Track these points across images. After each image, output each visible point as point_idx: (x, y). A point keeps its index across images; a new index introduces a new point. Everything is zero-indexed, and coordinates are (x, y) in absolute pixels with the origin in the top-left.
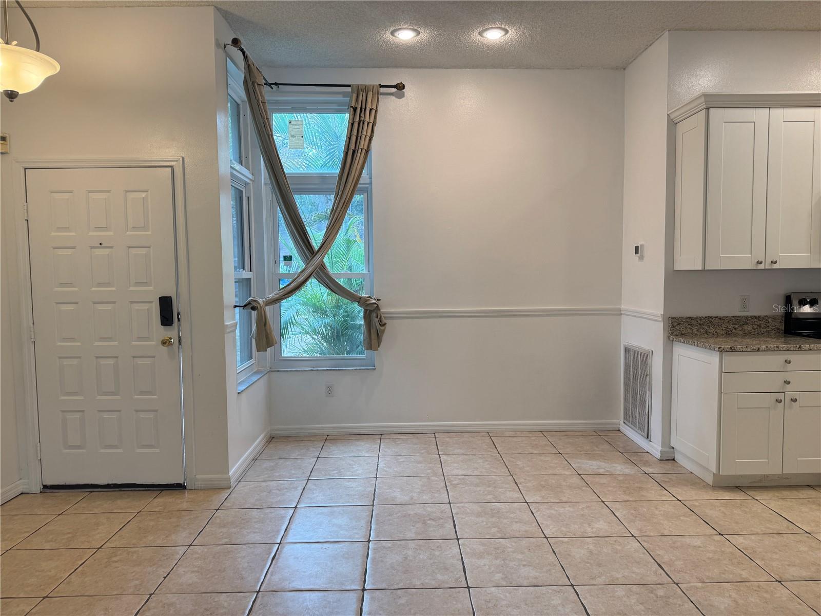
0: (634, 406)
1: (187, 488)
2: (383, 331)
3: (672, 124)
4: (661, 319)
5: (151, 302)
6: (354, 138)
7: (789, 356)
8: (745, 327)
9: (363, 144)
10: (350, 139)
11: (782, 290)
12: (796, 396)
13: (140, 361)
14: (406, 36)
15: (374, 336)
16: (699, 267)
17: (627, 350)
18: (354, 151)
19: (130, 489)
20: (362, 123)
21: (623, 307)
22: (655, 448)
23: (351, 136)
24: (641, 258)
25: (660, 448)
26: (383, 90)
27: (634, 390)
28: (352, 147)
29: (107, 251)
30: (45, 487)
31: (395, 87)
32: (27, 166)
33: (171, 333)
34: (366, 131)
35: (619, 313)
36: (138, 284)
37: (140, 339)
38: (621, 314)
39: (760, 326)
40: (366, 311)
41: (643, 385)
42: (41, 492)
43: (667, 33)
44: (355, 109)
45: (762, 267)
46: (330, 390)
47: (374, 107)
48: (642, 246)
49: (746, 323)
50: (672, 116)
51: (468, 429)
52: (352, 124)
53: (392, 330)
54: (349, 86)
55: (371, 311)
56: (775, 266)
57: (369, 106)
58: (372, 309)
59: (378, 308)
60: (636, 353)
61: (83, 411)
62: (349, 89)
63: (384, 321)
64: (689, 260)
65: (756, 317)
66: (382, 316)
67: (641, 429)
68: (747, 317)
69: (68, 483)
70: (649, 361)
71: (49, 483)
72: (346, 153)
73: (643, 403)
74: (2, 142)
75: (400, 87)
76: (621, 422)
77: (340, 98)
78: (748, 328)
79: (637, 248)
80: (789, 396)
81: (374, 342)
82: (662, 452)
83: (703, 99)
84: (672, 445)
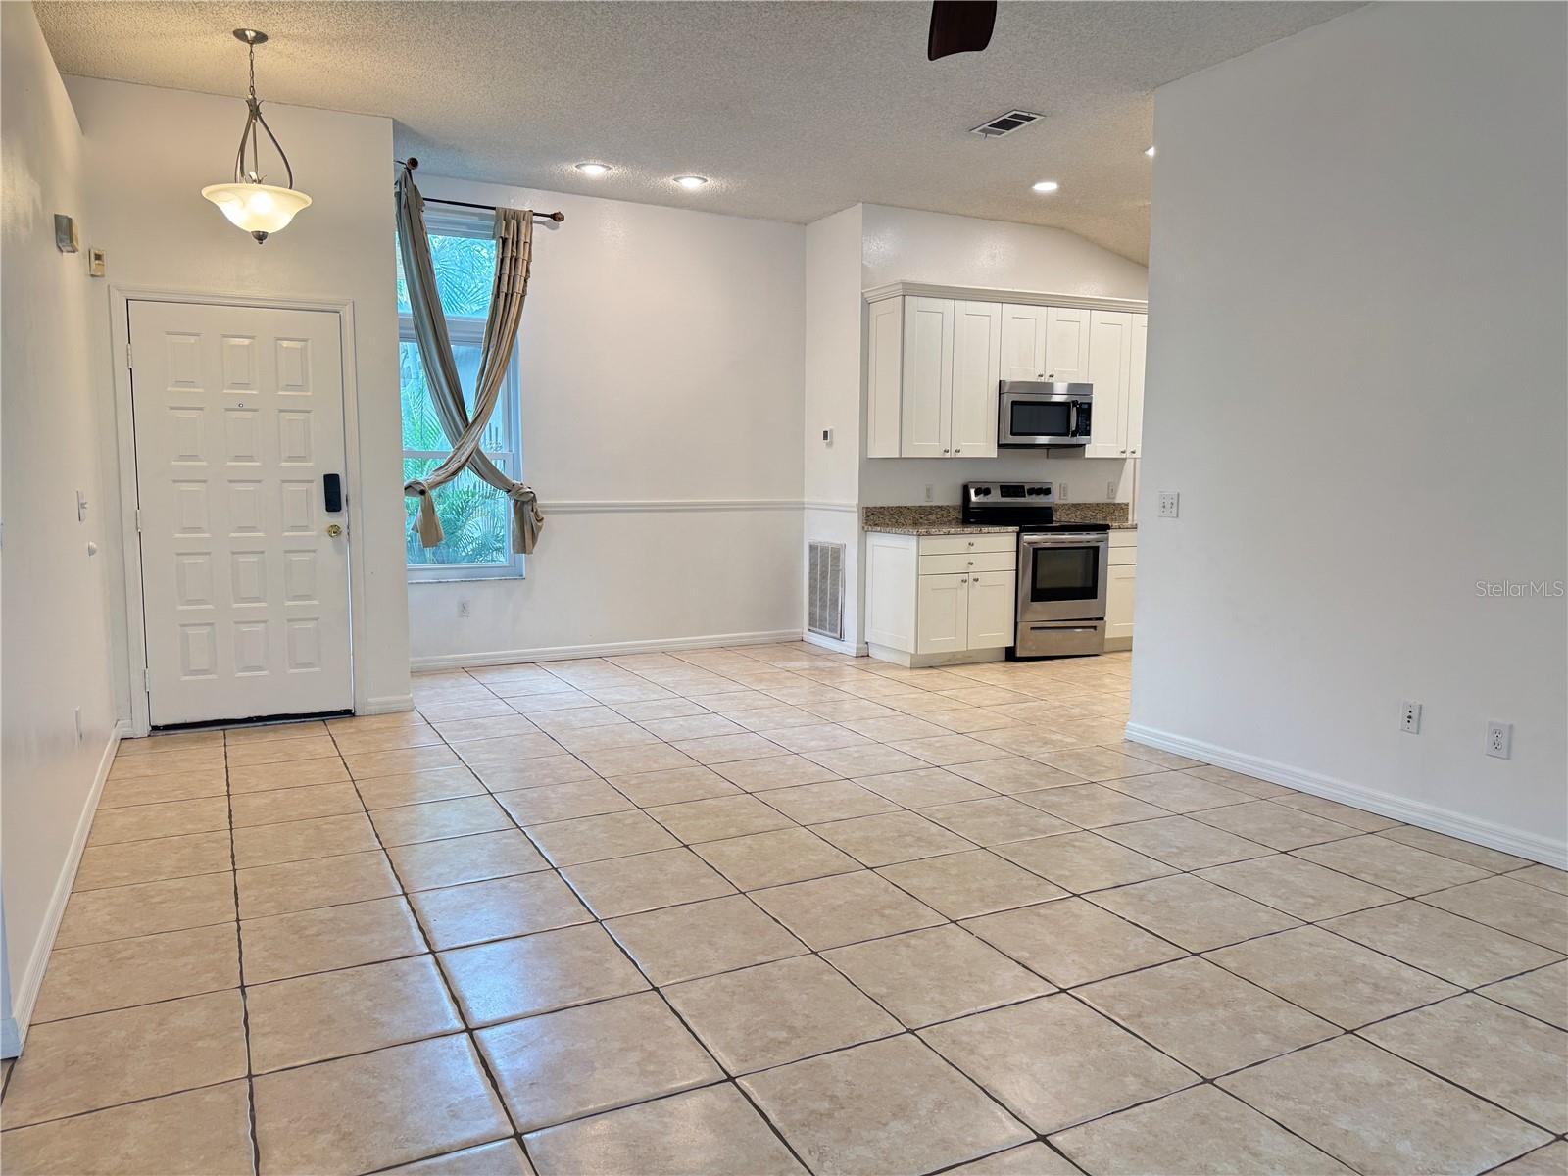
0: (823, 607)
1: (357, 714)
2: (540, 528)
3: (866, 304)
4: (856, 509)
5: (311, 482)
6: (505, 278)
7: (972, 539)
8: (930, 517)
9: (519, 287)
10: (500, 279)
11: (961, 481)
12: (976, 576)
13: (295, 557)
14: (594, 171)
15: (528, 535)
16: (897, 456)
17: (813, 548)
18: (506, 295)
19: (275, 722)
20: (514, 259)
21: (806, 500)
22: (850, 646)
23: (500, 275)
24: (830, 445)
25: (855, 645)
26: (535, 218)
27: (823, 591)
28: (504, 289)
29: (248, 415)
30: (155, 728)
31: (554, 216)
32: (130, 296)
33: (338, 519)
34: (521, 271)
35: (800, 507)
36: (291, 458)
37: (294, 528)
38: (804, 508)
39: (942, 515)
40: (516, 501)
41: (835, 584)
42: (149, 736)
43: (861, 204)
44: (504, 241)
45: (948, 455)
46: (464, 608)
47: (528, 241)
48: (831, 431)
49: (931, 513)
50: (866, 296)
51: (641, 649)
52: (502, 260)
53: (552, 526)
54: (494, 208)
55: (523, 503)
56: (959, 455)
57: (523, 239)
58: (526, 500)
59: (534, 499)
60: (824, 550)
61: (211, 625)
62: (493, 212)
63: (542, 515)
64: (884, 447)
65: (939, 507)
66: (539, 509)
67: (833, 630)
68: (931, 507)
69: (188, 721)
70: (842, 556)
71: (160, 722)
72: (497, 296)
73: (835, 602)
74: (97, 262)
75: (557, 217)
76: (806, 630)
77: (475, 220)
78: (932, 517)
79: (826, 434)
80: (972, 576)
81: (528, 541)
82: (857, 649)
83: (900, 286)
84: (867, 640)
